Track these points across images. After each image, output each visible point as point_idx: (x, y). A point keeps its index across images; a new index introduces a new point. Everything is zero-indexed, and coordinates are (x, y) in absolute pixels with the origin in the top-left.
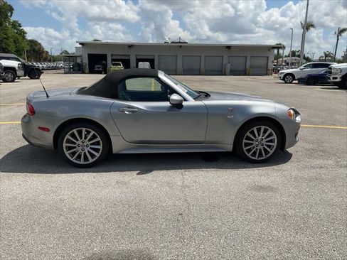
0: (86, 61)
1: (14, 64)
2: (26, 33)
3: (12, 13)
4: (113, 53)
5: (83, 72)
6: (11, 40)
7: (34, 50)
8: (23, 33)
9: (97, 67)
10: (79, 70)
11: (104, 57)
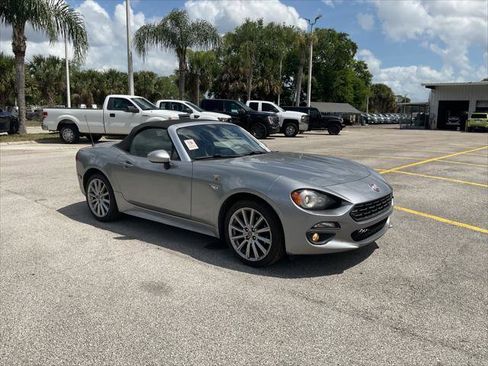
0: (434, 111)
1: (298, 115)
2: (371, 76)
3: (355, 52)
4: (480, 99)
5: (428, 127)
6: (350, 86)
7: (380, 97)
8: (367, 77)
9: (452, 120)
10: (422, 125)
11: (465, 105)
